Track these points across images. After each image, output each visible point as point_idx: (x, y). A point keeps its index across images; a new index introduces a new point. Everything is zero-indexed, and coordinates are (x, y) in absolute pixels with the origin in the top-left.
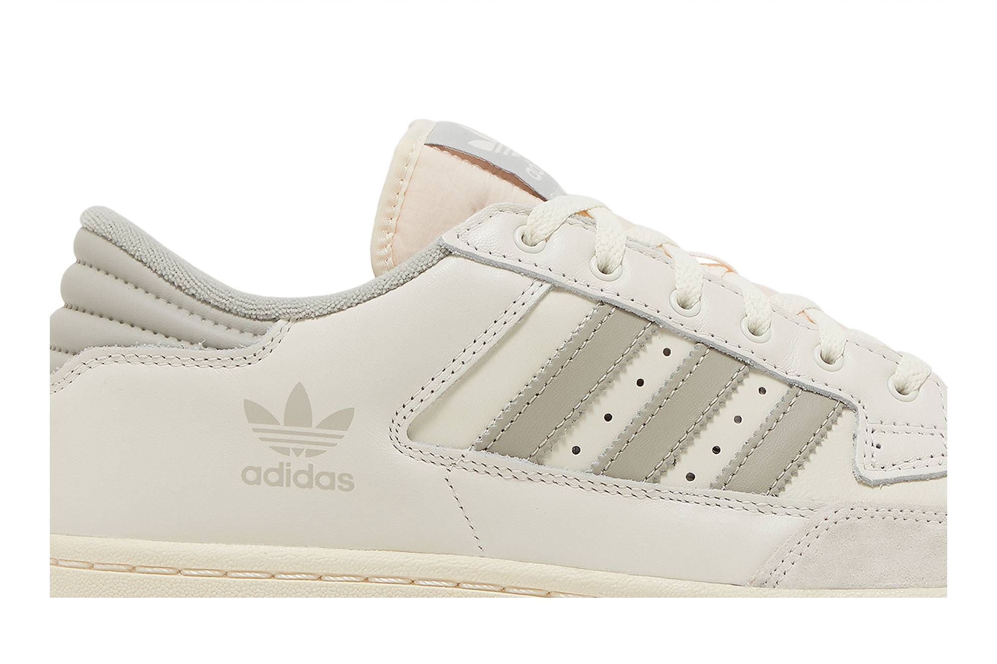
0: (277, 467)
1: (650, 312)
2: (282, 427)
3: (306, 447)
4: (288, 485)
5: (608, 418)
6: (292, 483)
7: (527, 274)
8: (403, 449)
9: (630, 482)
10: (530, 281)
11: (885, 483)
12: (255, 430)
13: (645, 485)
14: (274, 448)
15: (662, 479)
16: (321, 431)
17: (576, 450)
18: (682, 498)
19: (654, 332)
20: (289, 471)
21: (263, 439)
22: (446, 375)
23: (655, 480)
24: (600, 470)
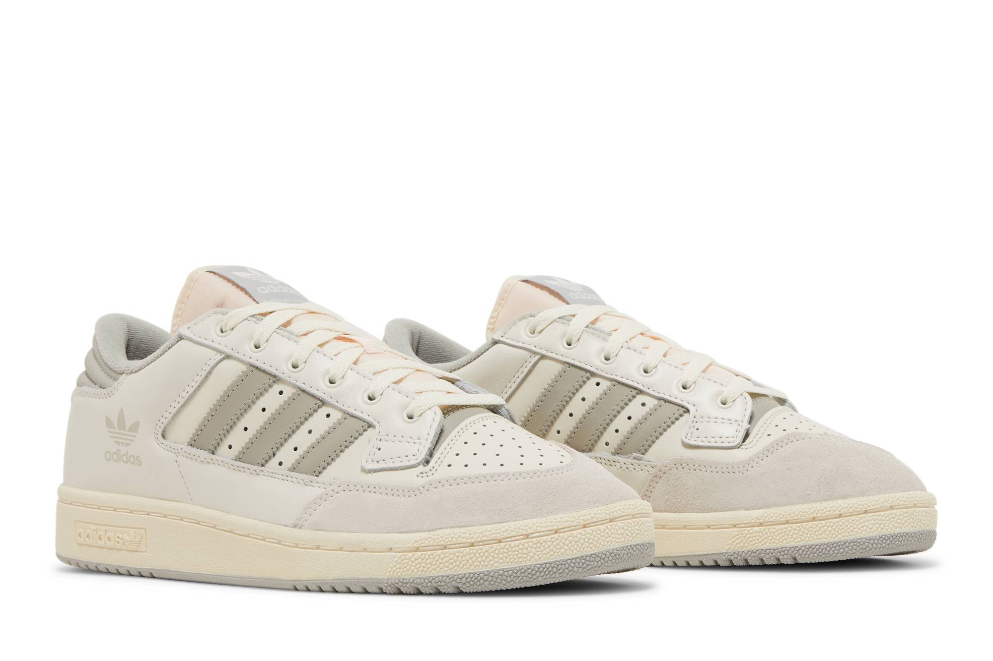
0: (116, 452)
1: (272, 370)
2: (117, 431)
3: (125, 441)
4: (120, 462)
5: (246, 429)
6: (121, 461)
7: (214, 349)
8: (159, 444)
9: (249, 466)
10: (215, 353)
11: (375, 471)
12: (109, 432)
13: (256, 467)
14: (116, 442)
15: (267, 465)
16: (129, 433)
17: (230, 447)
18: (272, 475)
19: (274, 382)
20: (120, 454)
21: (112, 437)
22: (175, 404)
23: (263, 465)
24: (238, 459)
